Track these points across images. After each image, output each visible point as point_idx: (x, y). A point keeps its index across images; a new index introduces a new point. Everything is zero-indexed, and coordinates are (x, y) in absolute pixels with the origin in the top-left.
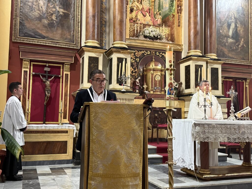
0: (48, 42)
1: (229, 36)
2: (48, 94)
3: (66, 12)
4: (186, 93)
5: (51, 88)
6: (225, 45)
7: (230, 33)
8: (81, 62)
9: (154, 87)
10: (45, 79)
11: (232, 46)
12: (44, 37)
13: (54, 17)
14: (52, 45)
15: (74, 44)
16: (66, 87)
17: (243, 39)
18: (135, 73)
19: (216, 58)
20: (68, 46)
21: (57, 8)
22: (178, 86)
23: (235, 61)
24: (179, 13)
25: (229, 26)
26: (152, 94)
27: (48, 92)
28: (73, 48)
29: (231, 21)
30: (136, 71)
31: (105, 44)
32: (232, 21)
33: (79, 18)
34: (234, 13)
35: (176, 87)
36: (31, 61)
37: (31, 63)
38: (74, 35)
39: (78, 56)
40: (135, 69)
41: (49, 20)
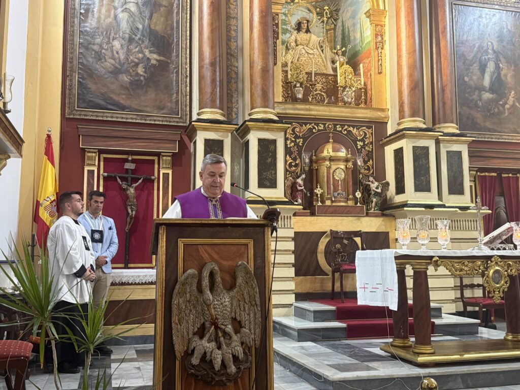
0: (131, 116)
1: (485, 87)
2: (132, 211)
3: (162, 58)
4: (397, 202)
5: (137, 201)
6: (477, 106)
7: (487, 82)
8: (192, 150)
9: (334, 192)
10: (126, 184)
11: (491, 108)
12: (123, 108)
13: (140, 70)
14: (137, 121)
15: (179, 118)
16: (166, 197)
17: (513, 93)
18: (295, 166)
19: (458, 132)
20: (167, 121)
21: (145, 52)
22: (380, 188)
23: (498, 137)
24: (380, 48)
25: (483, 68)
26: (329, 206)
27: (131, 208)
28: (176, 124)
29: (486, 57)
30: (297, 162)
31: (237, 114)
32: (489, 58)
33: (186, 69)
34: (493, 42)
35: (376, 192)
36: (101, 152)
37: (101, 155)
38: (178, 101)
39: (186, 139)
40: (295, 159)
41: (131, 76)
